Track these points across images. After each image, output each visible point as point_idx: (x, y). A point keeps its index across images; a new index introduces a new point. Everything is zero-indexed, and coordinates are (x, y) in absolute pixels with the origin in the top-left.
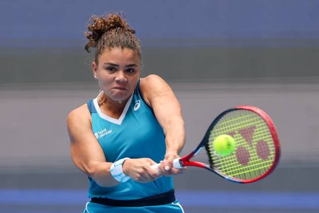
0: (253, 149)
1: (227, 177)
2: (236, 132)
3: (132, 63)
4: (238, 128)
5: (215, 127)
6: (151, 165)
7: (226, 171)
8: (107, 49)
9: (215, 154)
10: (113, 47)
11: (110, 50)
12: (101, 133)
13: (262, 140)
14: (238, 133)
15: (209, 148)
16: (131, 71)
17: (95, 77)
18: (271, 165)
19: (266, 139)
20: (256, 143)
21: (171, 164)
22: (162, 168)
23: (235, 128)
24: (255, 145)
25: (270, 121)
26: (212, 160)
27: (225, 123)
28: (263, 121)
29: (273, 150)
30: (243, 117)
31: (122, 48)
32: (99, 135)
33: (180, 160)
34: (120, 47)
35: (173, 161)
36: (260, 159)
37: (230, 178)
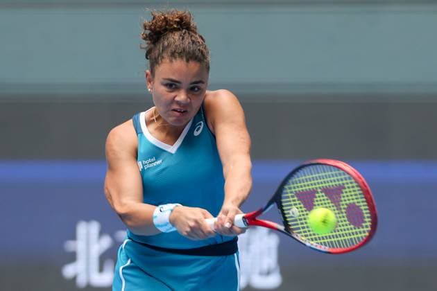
0: (342, 213)
1: (308, 244)
2: (319, 190)
3: (198, 80)
4: (321, 185)
5: (290, 181)
6: (205, 218)
7: (306, 236)
8: (167, 60)
9: (291, 215)
10: (175, 58)
11: (171, 61)
12: (146, 162)
13: (354, 203)
14: (321, 192)
15: (282, 206)
16: (196, 89)
17: (149, 90)
18: (367, 234)
19: (358, 202)
20: (345, 206)
21: (232, 221)
22: (220, 226)
23: (317, 186)
24: (344, 209)
25: (363, 183)
26: (287, 222)
27: (304, 178)
28: (353, 180)
29: (368, 217)
30: (327, 174)
31: (188, 61)
32: (143, 165)
33: (244, 217)
34: (185, 59)
35: (234, 217)
36: (352, 226)
37: (312, 244)
